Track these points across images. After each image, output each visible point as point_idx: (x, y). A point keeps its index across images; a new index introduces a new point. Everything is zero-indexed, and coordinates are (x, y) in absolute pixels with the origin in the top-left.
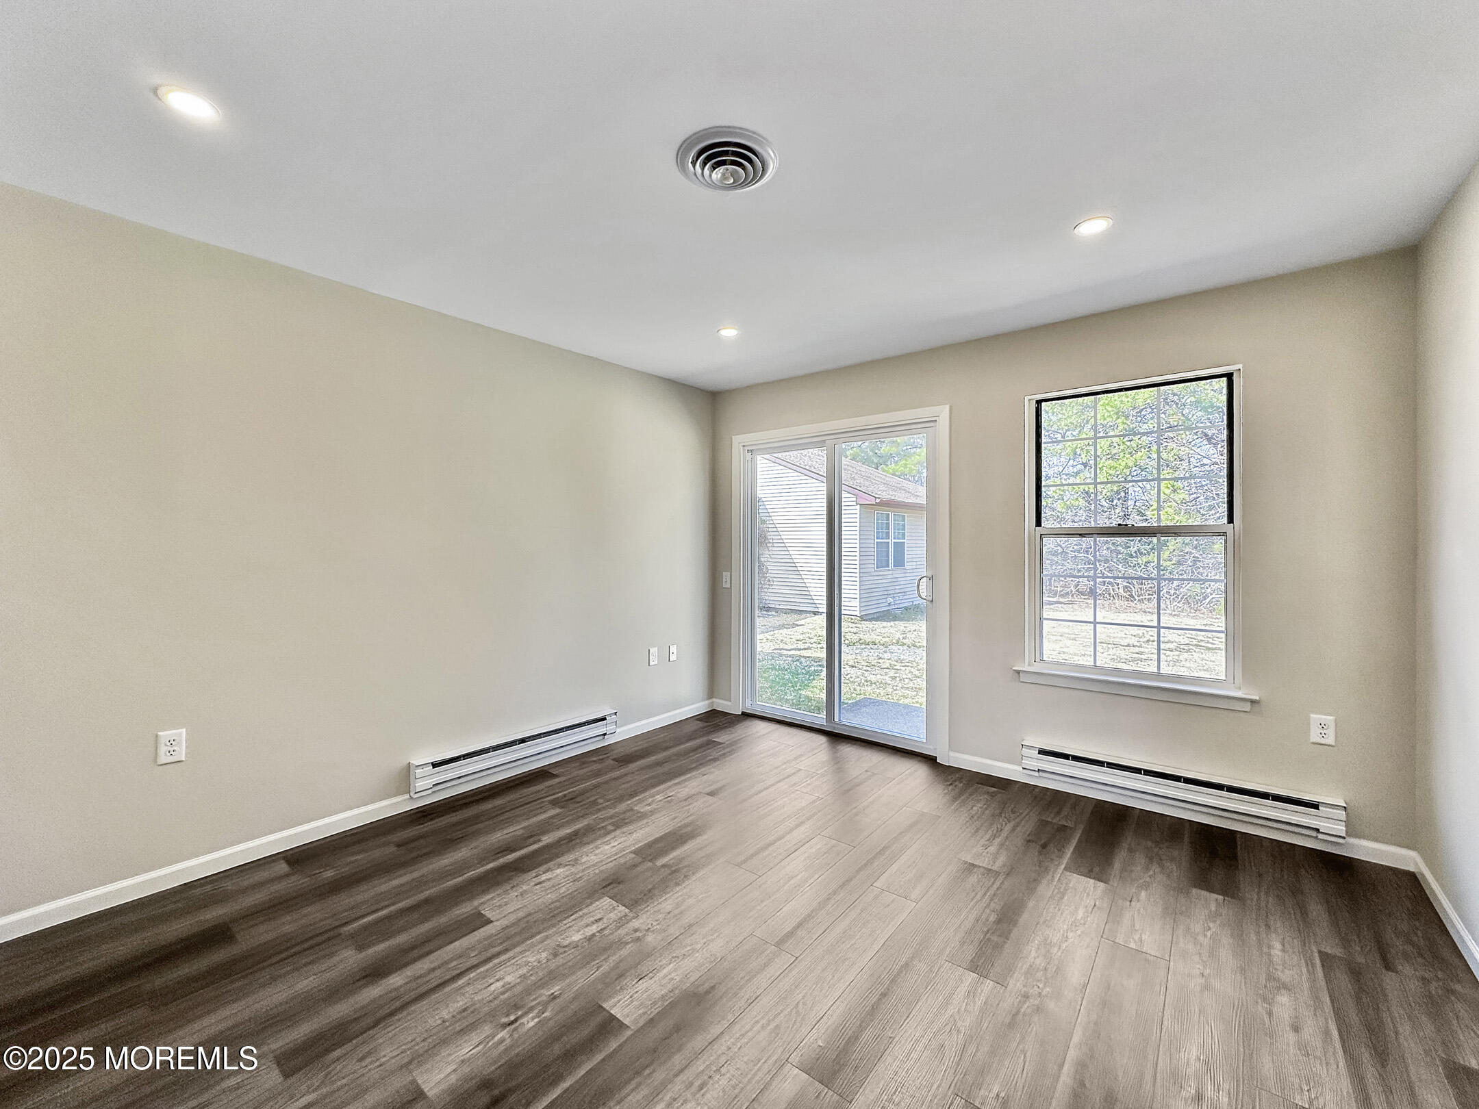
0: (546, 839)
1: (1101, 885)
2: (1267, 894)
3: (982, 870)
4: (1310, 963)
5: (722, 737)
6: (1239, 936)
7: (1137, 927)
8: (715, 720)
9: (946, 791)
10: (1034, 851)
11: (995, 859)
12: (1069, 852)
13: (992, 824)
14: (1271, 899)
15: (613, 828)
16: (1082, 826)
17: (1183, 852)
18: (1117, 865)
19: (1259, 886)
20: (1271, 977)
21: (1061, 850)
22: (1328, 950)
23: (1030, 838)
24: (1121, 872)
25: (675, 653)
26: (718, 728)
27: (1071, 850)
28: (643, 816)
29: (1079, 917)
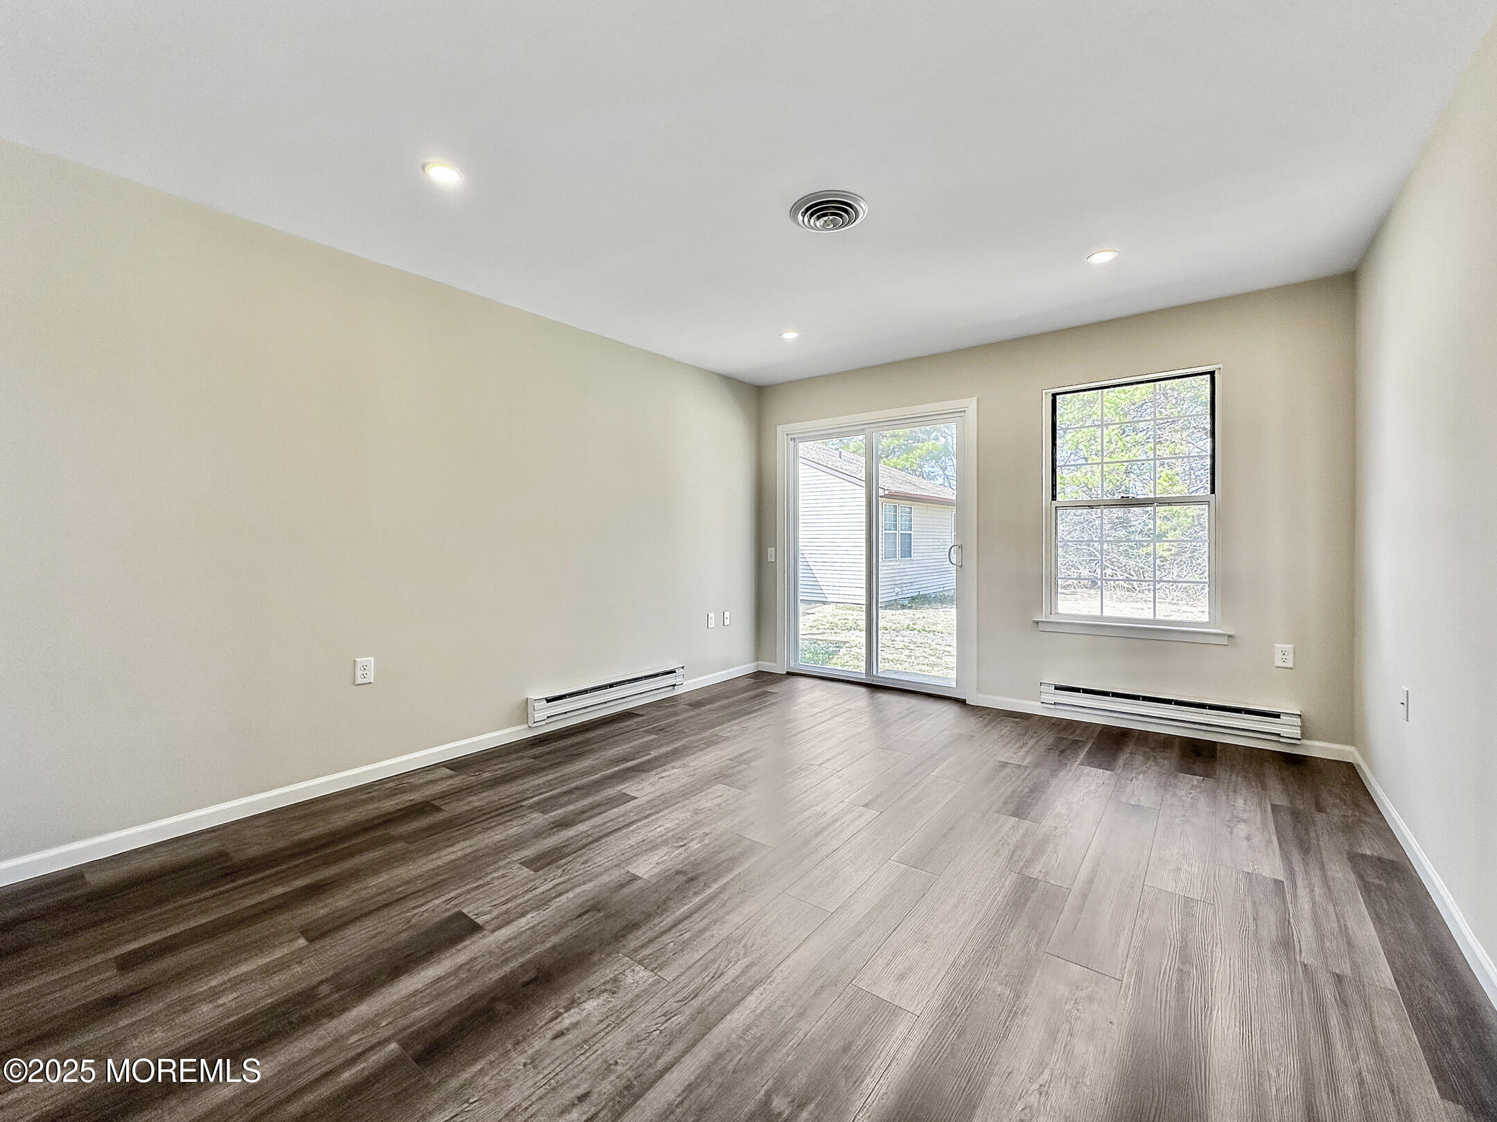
0: (654, 754)
1: (1109, 773)
2: (1237, 776)
3: (1012, 766)
4: (1263, 810)
5: (773, 689)
6: (1213, 795)
7: (1136, 793)
8: (761, 677)
9: (977, 721)
10: (1054, 756)
11: (1024, 757)
12: (1082, 755)
13: (1020, 739)
14: (1239, 778)
15: (705, 746)
16: (1092, 741)
17: (1174, 754)
18: (1121, 762)
19: (1232, 771)
20: (1233, 816)
21: (1076, 754)
22: (1278, 803)
23: (1050, 747)
24: (1125, 765)
25: (729, 618)
26: (768, 683)
27: (1085, 753)
28: (727, 739)
29: (1092, 789)
